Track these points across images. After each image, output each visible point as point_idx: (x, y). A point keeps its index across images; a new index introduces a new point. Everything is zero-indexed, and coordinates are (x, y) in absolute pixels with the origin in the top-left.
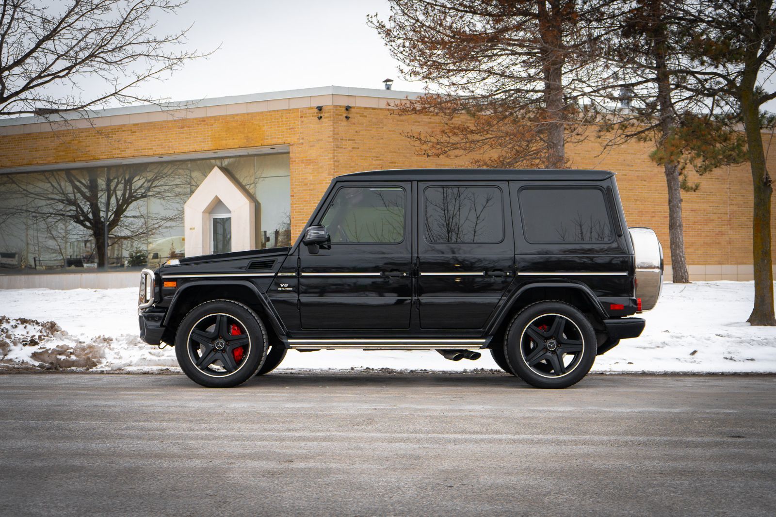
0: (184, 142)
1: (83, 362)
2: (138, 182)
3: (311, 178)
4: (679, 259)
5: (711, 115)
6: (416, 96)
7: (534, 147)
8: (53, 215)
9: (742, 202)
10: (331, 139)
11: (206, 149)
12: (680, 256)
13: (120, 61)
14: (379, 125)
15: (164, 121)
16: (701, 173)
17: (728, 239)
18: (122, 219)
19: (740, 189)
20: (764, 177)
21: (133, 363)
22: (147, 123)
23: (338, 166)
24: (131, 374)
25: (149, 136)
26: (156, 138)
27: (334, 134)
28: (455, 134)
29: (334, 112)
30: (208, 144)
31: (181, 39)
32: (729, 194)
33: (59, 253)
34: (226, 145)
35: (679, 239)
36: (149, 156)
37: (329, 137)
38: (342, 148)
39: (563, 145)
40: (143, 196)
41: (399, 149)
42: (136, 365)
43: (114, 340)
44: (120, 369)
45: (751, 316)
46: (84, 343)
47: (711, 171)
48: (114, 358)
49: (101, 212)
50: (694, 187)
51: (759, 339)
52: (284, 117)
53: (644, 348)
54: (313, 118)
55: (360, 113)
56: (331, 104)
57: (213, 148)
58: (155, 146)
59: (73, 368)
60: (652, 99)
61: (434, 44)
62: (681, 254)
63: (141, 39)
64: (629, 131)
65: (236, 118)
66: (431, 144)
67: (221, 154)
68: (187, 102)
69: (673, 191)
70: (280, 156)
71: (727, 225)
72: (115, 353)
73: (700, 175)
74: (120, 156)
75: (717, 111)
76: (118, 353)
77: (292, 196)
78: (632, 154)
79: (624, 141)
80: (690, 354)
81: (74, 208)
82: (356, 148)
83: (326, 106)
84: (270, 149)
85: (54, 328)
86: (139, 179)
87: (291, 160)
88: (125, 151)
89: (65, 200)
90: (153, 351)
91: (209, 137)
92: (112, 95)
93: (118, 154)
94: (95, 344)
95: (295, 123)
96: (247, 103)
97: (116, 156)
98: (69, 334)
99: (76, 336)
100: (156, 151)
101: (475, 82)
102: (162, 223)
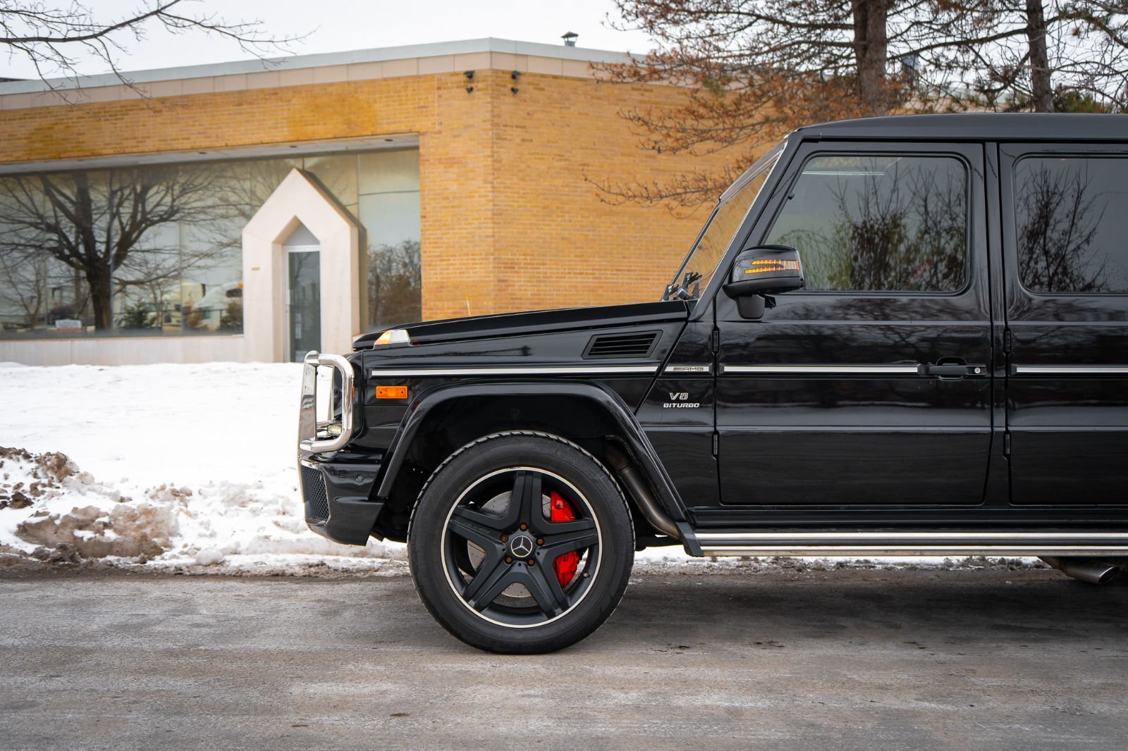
0: (242, 129)
1: (131, 545)
2: (156, 197)
3: (454, 187)
8: (20, 248)
10: (488, 126)
11: (279, 139)
14: (564, 104)
18: (129, 254)
21: (243, 547)
23: (499, 170)
24: (245, 577)
25: (183, 119)
26: (196, 121)
27: (493, 116)
29: (493, 81)
30: (283, 131)
33: (21, 306)
34: (314, 133)
36: (184, 151)
37: (484, 121)
38: (505, 139)
40: (163, 219)
41: (594, 144)
42: (249, 551)
43: (195, 494)
44: (217, 564)
46: (131, 500)
48: (201, 536)
49: (98, 244)
52: (410, 89)
54: (458, 90)
55: (532, 84)
56: (488, 67)
57: (292, 138)
58: (193, 134)
59: (110, 558)
65: (330, 90)
66: (666, 131)
67: (303, 148)
70: (400, 153)
72: (201, 524)
74: (135, 150)
76: (207, 525)
77: (424, 217)
81: (55, 237)
82: (528, 141)
83: (481, 71)
84: (383, 141)
85: (63, 469)
86: (157, 193)
87: (421, 158)
88: (144, 142)
89: (39, 224)
90: (281, 519)
91: (285, 121)
92: (152, 14)
93: (132, 147)
94: (156, 504)
95: (427, 98)
96: (348, 65)
97: (130, 150)
98: (96, 481)
99: (111, 486)
100: (195, 142)
101: (727, 34)
102: (193, 260)
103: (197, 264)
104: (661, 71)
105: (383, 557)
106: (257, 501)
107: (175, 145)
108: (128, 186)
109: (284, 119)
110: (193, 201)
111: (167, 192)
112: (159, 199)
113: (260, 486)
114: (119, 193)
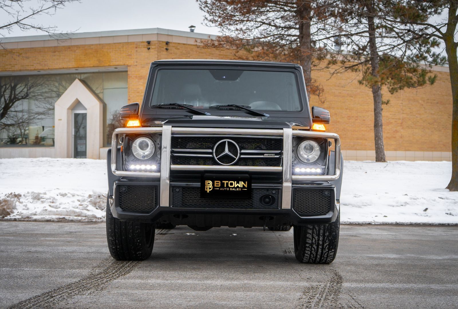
0: (55, 62)
2: (20, 88)
3: (142, 88)
4: (380, 147)
5: (404, 56)
9: (409, 112)
11: (70, 66)
12: (381, 145)
14: (187, 55)
15: (42, 47)
16: (392, 93)
17: (400, 135)
18: (8, 112)
19: (408, 104)
21: (38, 213)
22: (30, 48)
24: (38, 221)
25: (31, 57)
26: (36, 58)
29: (158, 45)
30: (72, 63)
32: (402, 107)
34: (85, 65)
35: (381, 134)
36: (31, 70)
39: (310, 71)
40: (23, 98)
43: (22, 196)
44: (28, 217)
47: (397, 92)
48: (23, 209)
50: (386, 102)
52: (124, 47)
53: (393, 206)
54: (144, 49)
55: (175, 47)
56: (156, 40)
57: (76, 66)
58: (35, 64)
60: (363, 44)
62: (381, 143)
65: (92, 47)
67: (81, 71)
69: (377, 104)
70: (121, 73)
71: (400, 126)
72: (24, 205)
74: (10, 70)
76: (26, 206)
78: (344, 80)
79: (344, 71)
80: (424, 211)
83: (153, 41)
84: (114, 68)
86: (21, 87)
87: (128, 76)
88: (15, 66)
90: (52, 204)
91: (73, 59)
92: (14, 23)
93: (9, 68)
94: (9, 199)
95: (131, 51)
96: (99, 37)
97: (8, 69)
100: (36, 67)
101: (252, 29)
102: (36, 116)
104: (223, 44)
105: (85, 217)
106: (44, 198)
107: (27, 68)
108: (8, 84)
110: (37, 90)
111: (25, 86)
112: (22, 89)
113: (45, 194)
114: (4, 87)
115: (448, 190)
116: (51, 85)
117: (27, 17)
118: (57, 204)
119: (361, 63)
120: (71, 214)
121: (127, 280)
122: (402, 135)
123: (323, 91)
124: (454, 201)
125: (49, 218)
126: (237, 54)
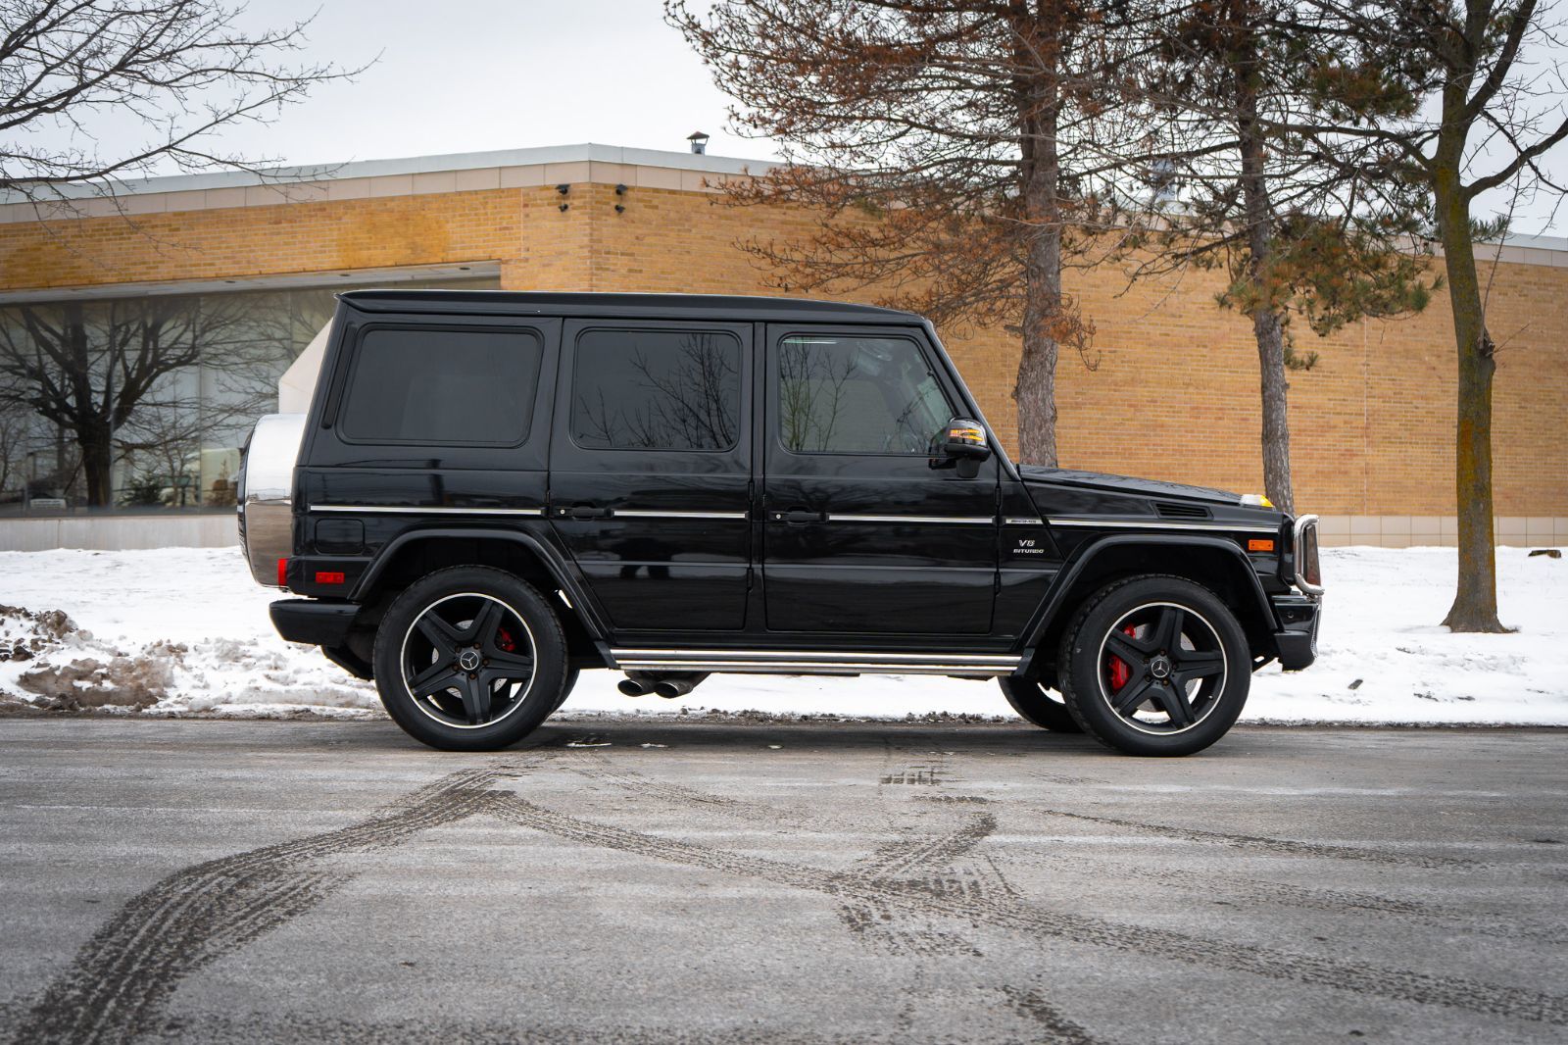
0: (280, 253)
1: (128, 695)
2: (173, 334)
4: (1282, 503)
5: (1348, 218)
6: (766, 169)
7: (997, 275)
9: (1390, 393)
10: (586, 253)
11: (326, 266)
13: (177, 80)
14: (683, 225)
15: (240, 209)
16: (1322, 332)
17: (1363, 464)
18: (136, 408)
19: (1387, 367)
20: (1481, 339)
21: (234, 698)
22: (204, 212)
24: (234, 719)
25: (206, 239)
26: (223, 242)
27: (592, 241)
28: (840, 247)
29: (592, 197)
30: (332, 256)
31: (295, 39)
32: (1366, 376)
34: (369, 259)
35: (1282, 463)
36: (206, 279)
37: (581, 247)
38: (607, 269)
39: (1059, 272)
40: (181, 362)
41: (722, 275)
42: (241, 701)
43: (191, 650)
44: (207, 709)
45: (1451, 614)
46: (127, 655)
47: (1339, 328)
48: (194, 687)
49: (94, 395)
50: (1306, 360)
51: (1480, 657)
52: (490, 205)
54: (550, 208)
55: (644, 201)
56: (587, 180)
57: (342, 265)
58: (219, 259)
59: (106, 706)
60: (1227, 183)
61: (802, 63)
62: (1287, 492)
63: (214, 38)
64: (1182, 246)
65: (390, 205)
66: (794, 265)
67: (357, 277)
68: (315, 168)
69: (1271, 368)
70: (479, 283)
71: (1362, 437)
72: (195, 676)
73: (1323, 335)
74: (144, 278)
75: (1360, 209)
76: (200, 677)
79: (1169, 265)
80: (1350, 687)
81: (38, 385)
82: (636, 271)
83: (577, 185)
85: (63, 626)
86: (174, 327)
88: (157, 267)
89: (18, 367)
90: (273, 673)
91: (334, 243)
92: (163, 150)
93: (141, 274)
94: (152, 658)
95: (511, 217)
96: (413, 174)
97: (138, 277)
98: (95, 638)
99: (110, 642)
100: (221, 269)
101: (879, 143)
102: (220, 417)
103: (225, 422)
104: (788, 191)
105: (367, 708)
106: (249, 657)
107: (197, 272)
108: (136, 320)
109: (333, 241)
111: (188, 326)
112: (177, 335)
113: (254, 644)
114: (123, 329)
115: (1447, 629)
116: (266, 321)
117: (197, 132)
118: (288, 671)
119: (1224, 242)
120: (329, 701)
121: (458, 829)
122: (1367, 464)
123: (1092, 332)
124: (1441, 658)
125: (266, 712)
126: (831, 222)
